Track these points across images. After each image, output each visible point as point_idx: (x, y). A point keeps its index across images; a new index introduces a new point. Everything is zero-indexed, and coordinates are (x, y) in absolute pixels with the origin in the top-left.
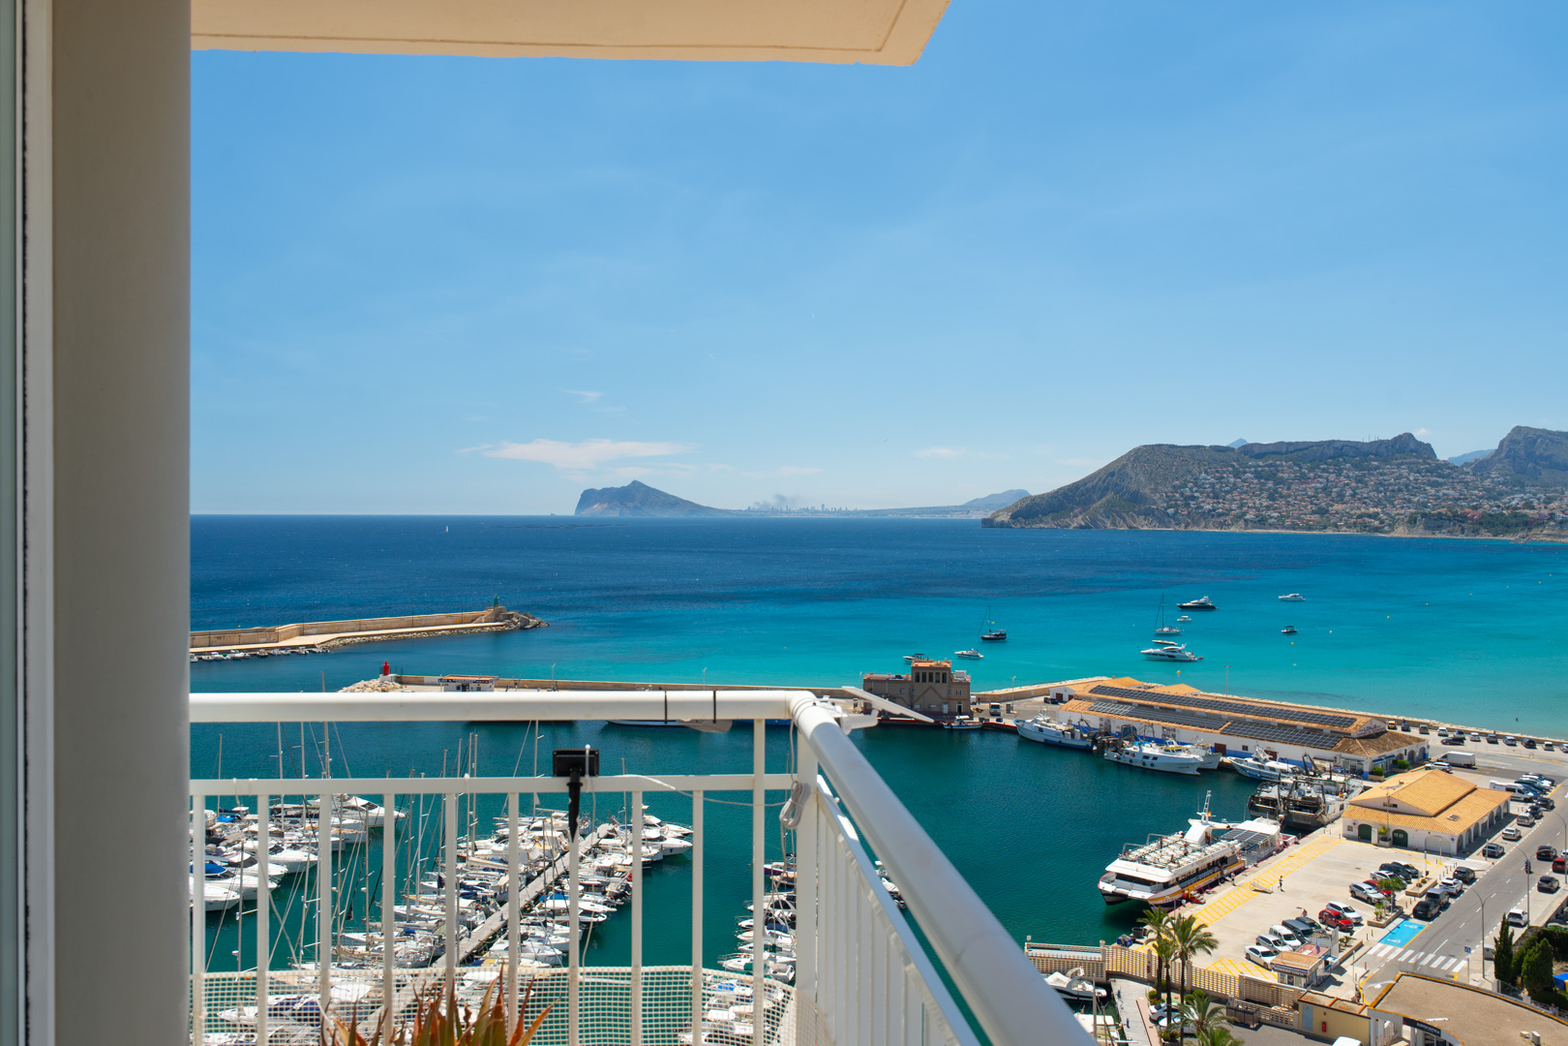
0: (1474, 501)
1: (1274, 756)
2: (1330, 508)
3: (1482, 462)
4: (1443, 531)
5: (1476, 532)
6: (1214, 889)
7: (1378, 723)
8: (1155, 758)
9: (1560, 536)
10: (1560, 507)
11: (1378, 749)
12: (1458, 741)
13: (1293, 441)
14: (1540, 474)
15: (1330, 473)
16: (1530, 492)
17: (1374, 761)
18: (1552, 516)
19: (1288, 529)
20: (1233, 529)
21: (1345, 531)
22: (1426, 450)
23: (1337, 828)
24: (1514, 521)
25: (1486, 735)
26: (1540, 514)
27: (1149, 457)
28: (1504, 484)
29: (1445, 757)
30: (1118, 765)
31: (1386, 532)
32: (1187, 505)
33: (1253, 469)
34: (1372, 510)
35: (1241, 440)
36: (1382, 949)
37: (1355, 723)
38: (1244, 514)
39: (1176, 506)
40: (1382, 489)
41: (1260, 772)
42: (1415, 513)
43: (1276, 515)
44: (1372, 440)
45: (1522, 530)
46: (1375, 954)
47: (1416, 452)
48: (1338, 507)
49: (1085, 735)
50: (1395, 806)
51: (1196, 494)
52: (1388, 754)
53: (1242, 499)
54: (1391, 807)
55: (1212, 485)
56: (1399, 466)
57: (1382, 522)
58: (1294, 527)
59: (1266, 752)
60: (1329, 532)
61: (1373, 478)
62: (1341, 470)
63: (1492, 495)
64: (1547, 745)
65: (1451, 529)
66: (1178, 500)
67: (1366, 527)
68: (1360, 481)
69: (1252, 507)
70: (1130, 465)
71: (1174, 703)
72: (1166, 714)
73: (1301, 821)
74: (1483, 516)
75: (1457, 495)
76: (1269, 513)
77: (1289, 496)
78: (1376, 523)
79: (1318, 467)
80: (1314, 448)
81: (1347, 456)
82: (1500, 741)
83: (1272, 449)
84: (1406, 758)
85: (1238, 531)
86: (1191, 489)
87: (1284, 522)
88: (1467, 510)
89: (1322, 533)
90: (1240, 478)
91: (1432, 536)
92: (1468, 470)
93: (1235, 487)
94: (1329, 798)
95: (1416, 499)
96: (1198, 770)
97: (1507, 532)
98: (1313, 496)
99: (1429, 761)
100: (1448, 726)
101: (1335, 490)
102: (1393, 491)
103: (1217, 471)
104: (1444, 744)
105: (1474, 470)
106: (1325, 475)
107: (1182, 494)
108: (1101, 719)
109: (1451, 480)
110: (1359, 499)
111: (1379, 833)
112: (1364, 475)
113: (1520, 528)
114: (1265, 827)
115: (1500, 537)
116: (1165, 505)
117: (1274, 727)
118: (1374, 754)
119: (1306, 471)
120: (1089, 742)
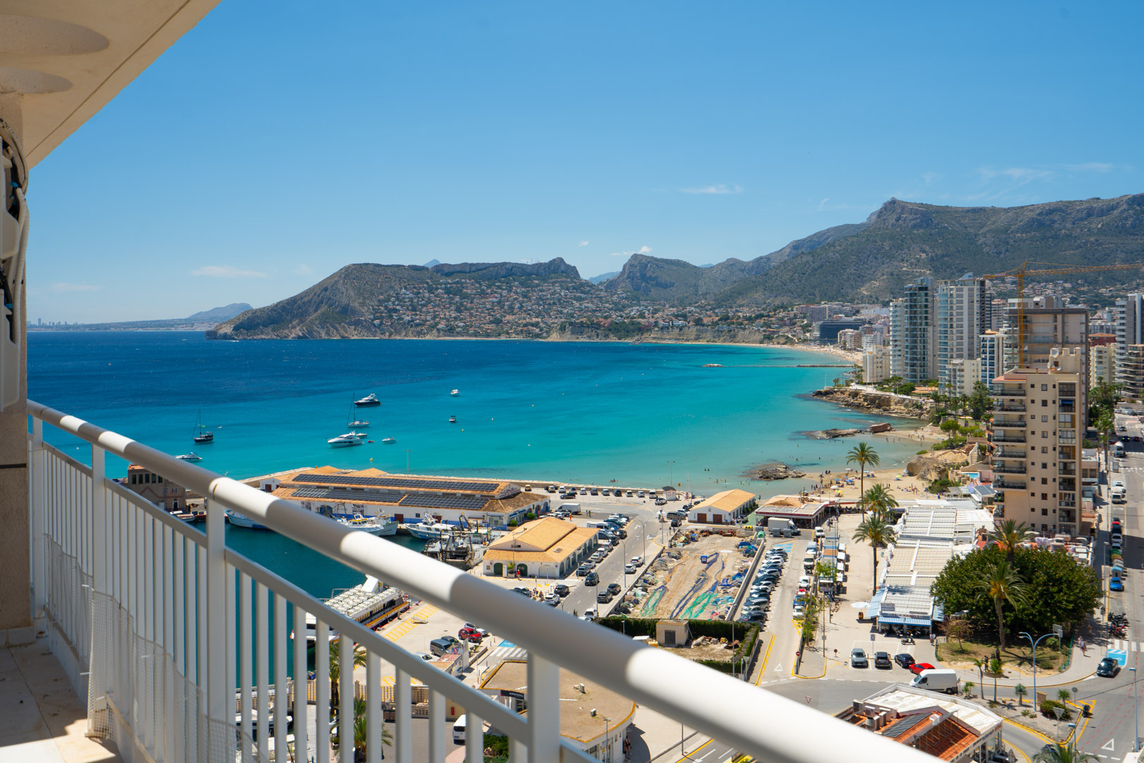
0: (606, 312)
1: (438, 519)
2: (503, 319)
3: (612, 281)
4: (584, 336)
5: (606, 336)
7: (515, 486)
9: (661, 338)
10: (662, 317)
11: (514, 506)
12: (572, 496)
13: (475, 262)
14: (650, 291)
15: (504, 289)
16: (643, 305)
17: (511, 516)
18: (656, 324)
19: (471, 336)
20: (428, 337)
21: (514, 337)
22: (572, 272)
23: (480, 568)
24: (632, 327)
25: (590, 489)
26: (649, 322)
28: (626, 298)
29: (561, 508)
31: (545, 338)
32: (391, 316)
33: (443, 286)
34: (534, 320)
35: (435, 260)
36: (499, 651)
37: (498, 488)
38: (437, 324)
39: (381, 318)
40: (541, 302)
41: (428, 534)
42: (565, 322)
43: (462, 324)
44: (534, 262)
45: (637, 334)
46: (495, 655)
47: (566, 273)
48: (509, 318)
50: (519, 546)
51: (398, 307)
52: (520, 509)
53: (435, 312)
54: (516, 547)
55: (411, 300)
56: (553, 284)
57: (541, 330)
58: (476, 334)
59: (433, 517)
60: (503, 338)
61: (535, 294)
62: (511, 287)
63: (620, 307)
64: (628, 493)
65: (589, 334)
67: (530, 334)
68: (525, 297)
69: (443, 319)
70: (342, 281)
71: (363, 484)
74: (611, 324)
75: (594, 307)
76: (457, 323)
77: (472, 308)
78: (537, 330)
79: (494, 284)
80: (491, 269)
81: (516, 275)
82: (599, 493)
83: (458, 269)
84: (534, 511)
85: (432, 338)
86: (392, 302)
87: (468, 330)
88: (600, 319)
89: (497, 339)
90: (433, 293)
91: (577, 341)
92: (602, 288)
93: (429, 301)
94: (476, 547)
95: (566, 311)
97: (627, 336)
98: (491, 309)
99: (550, 512)
100: (566, 485)
101: (507, 303)
102: (549, 304)
103: (415, 288)
105: (606, 287)
106: (500, 291)
107: (387, 307)
108: (303, 503)
109: (590, 296)
110: (525, 311)
111: (509, 568)
112: (528, 291)
113: (636, 333)
115: (622, 341)
116: (372, 317)
117: (439, 496)
118: (510, 510)
119: (485, 288)
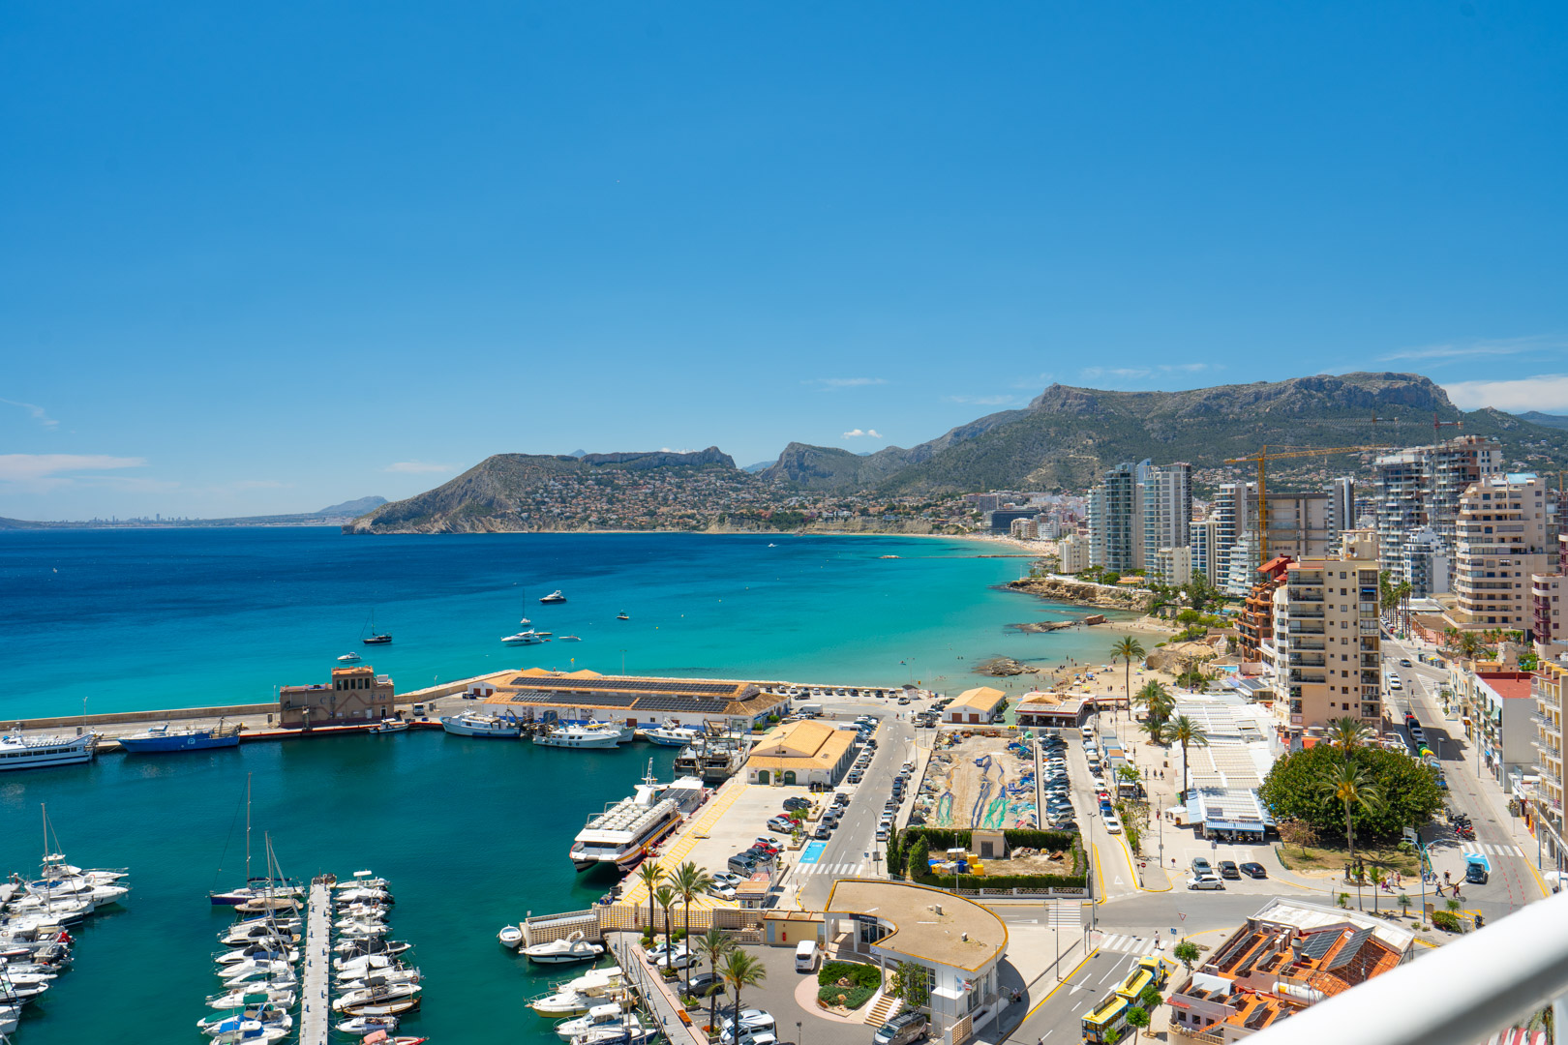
0: (764, 503)
1: (678, 723)
2: (658, 511)
3: (766, 471)
5: (768, 528)
6: (664, 843)
7: (753, 688)
8: (580, 738)
10: (824, 508)
11: (757, 709)
12: (805, 696)
13: (624, 452)
14: (808, 481)
15: (656, 480)
16: (800, 496)
17: (755, 719)
18: (819, 514)
19: (626, 528)
20: (582, 531)
21: (673, 530)
22: (728, 461)
23: (743, 776)
24: (794, 518)
25: (824, 689)
26: (812, 513)
27: (500, 465)
28: (784, 488)
29: (801, 710)
30: (546, 747)
31: (705, 530)
32: (539, 509)
33: (593, 477)
34: (690, 512)
35: (582, 450)
36: (803, 867)
37: (737, 689)
38: (588, 516)
39: (529, 511)
40: (696, 493)
41: (669, 739)
42: (723, 513)
43: (615, 517)
45: (800, 525)
46: (800, 872)
47: (722, 462)
48: (664, 509)
49: (513, 724)
50: (784, 752)
51: (546, 500)
52: (763, 711)
53: (584, 503)
54: (782, 753)
55: (560, 492)
56: (707, 474)
57: (698, 521)
58: (631, 527)
59: (672, 720)
61: (689, 484)
62: (664, 477)
63: (777, 498)
64: (865, 692)
65: (750, 526)
66: (530, 505)
67: (687, 526)
68: (680, 487)
69: (594, 511)
70: (486, 473)
71: (589, 686)
72: (584, 697)
73: (716, 775)
74: (772, 515)
75: (751, 498)
76: (608, 515)
77: (624, 500)
78: (694, 522)
79: (645, 475)
81: (667, 465)
82: (835, 692)
84: (775, 714)
85: (587, 532)
86: (541, 495)
87: (621, 523)
88: (761, 510)
90: (583, 484)
91: (739, 532)
92: (759, 478)
93: (579, 493)
94: (734, 753)
95: (722, 502)
96: (618, 744)
97: (789, 527)
98: (644, 501)
100: (797, 684)
101: (661, 495)
102: (705, 495)
103: (564, 479)
105: (763, 477)
106: (652, 481)
107: (534, 499)
108: (525, 708)
109: (746, 486)
110: (680, 502)
111: (776, 776)
113: (798, 524)
114: (690, 783)
116: (519, 509)
118: (755, 713)
119: (637, 478)
120: (517, 730)
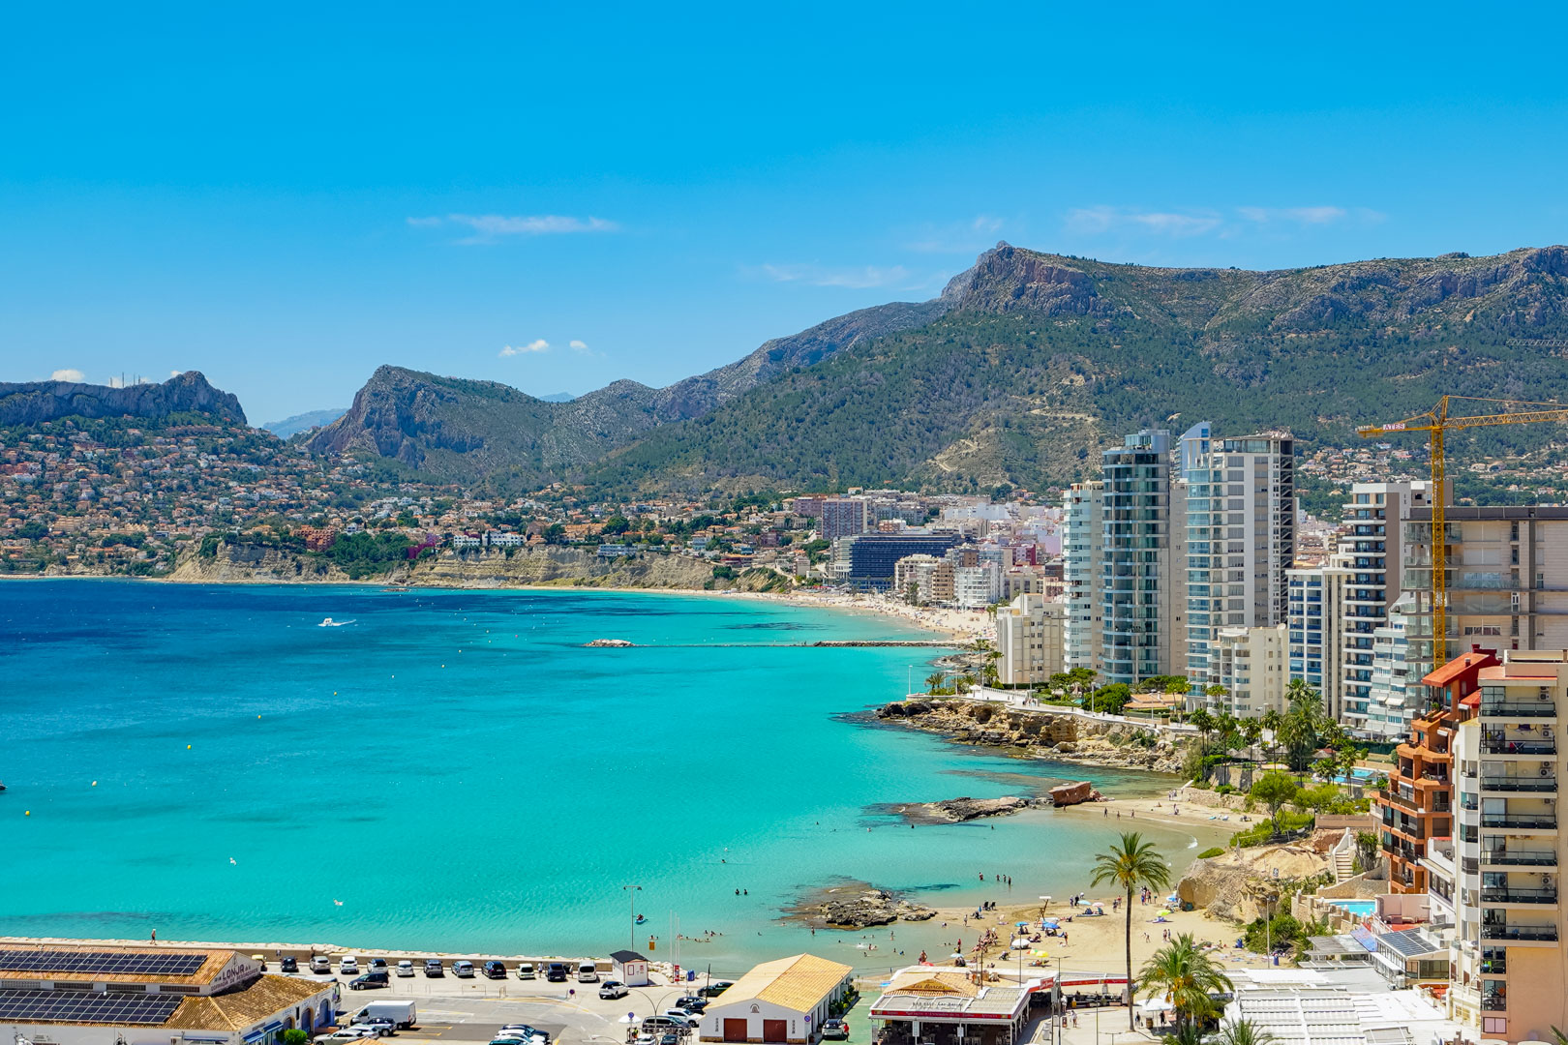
0: (316, 509)
2: (51, 525)
3: (327, 433)
4: (265, 570)
5: (321, 570)
9: (461, 576)
10: (459, 522)
11: (252, 1014)
14: (423, 459)
15: (49, 451)
16: (407, 494)
17: (247, 1038)
18: (446, 540)
21: (81, 573)
22: (225, 409)
24: (384, 549)
26: (428, 536)
28: (364, 476)
31: (161, 574)
34: (131, 529)
40: (148, 485)
42: (213, 535)
44: (129, 383)
45: (400, 566)
47: (211, 411)
48: (66, 522)
56: (179, 437)
57: (152, 554)
60: (52, 574)
61: (131, 463)
62: (68, 444)
63: (344, 498)
65: (278, 565)
67: (121, 563)
68: (107, 469)
74: (330, 540)
75: (284, 498)
78: (142, 556)
79: (24, 437)
80: (17, 397)
81: (81, 413)
88: (306, 528)
89: (37, 576)
91: (246, 581)
92: (303, 449)
95: (212, 506)
97: (374, 570)
98: (17, 500)
99: (336, 1024)
101: (59, 486)
102: (170, 489)
104: (355, 988)
105: (312, 447)
106: (39, 454)
109: (273, 469)
110: (107, 506)
112: (114, 456)
113: (396, 563)
115: (363, 581)
117: (47, 993)
